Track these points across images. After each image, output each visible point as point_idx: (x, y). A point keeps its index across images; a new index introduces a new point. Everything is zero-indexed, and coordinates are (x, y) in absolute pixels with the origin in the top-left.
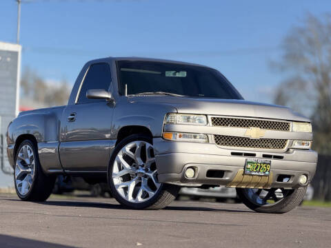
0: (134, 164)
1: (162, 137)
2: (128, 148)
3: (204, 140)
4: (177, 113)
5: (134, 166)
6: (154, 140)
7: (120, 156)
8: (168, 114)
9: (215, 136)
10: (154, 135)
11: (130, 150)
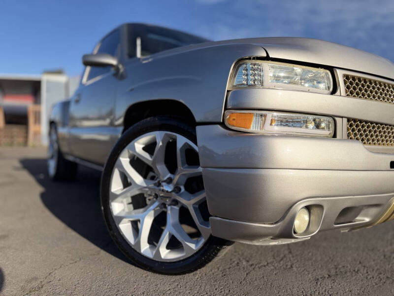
0: (151, 174)
1: (223, 124)
2: (139, 145)
3: (326, 132)
4: (268, 58)
5: (153, 178)
6: (199, 129)
7: (124, 160)
8: (240, 62)
9: (349, 120)
10: (198, 118)
11: (144, 149)
